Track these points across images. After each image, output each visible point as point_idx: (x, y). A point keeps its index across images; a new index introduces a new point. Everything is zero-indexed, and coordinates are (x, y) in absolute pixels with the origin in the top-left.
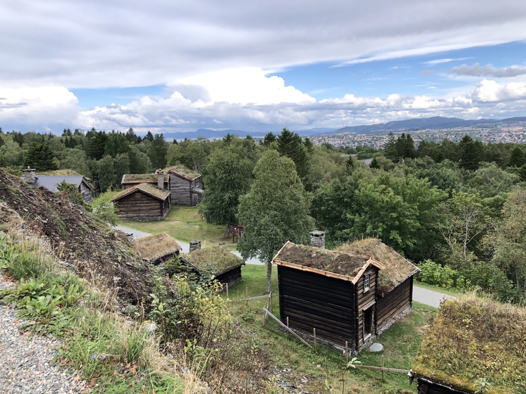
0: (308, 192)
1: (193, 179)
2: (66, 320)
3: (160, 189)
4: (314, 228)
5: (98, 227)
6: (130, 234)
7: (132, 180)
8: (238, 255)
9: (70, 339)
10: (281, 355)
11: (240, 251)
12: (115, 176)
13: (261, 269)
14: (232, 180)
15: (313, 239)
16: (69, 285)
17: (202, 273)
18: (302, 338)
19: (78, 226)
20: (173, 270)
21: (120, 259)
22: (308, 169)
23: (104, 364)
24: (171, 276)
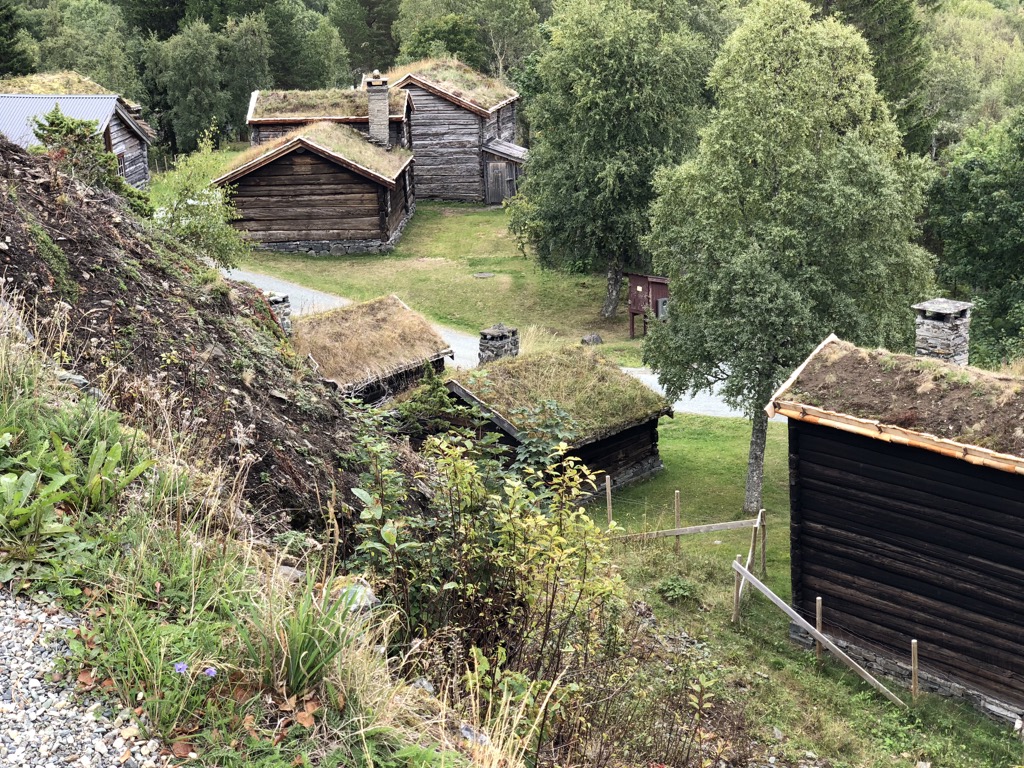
0: (915, 155)
1: (492, 109)
2: (88, 553)
3: (378, 144)
4: (931, 288)
5: (174, 269)
6: (279, 296)
7: (281, 110)
8: (650, 380)
9: (103, 611)
10: (793, 723)
11: (654, 367)
12: (223, 95)
13: (729, 434)
14: (630, 112)
15: (925, 330)
16: (91, 444)
17: (525, 436)
18: (870, 669)
19: (109, 262)
20: (424, 423)
21: (248, 376)
22: (919, 67)
23: (213, 696)
24: (417, 443)
